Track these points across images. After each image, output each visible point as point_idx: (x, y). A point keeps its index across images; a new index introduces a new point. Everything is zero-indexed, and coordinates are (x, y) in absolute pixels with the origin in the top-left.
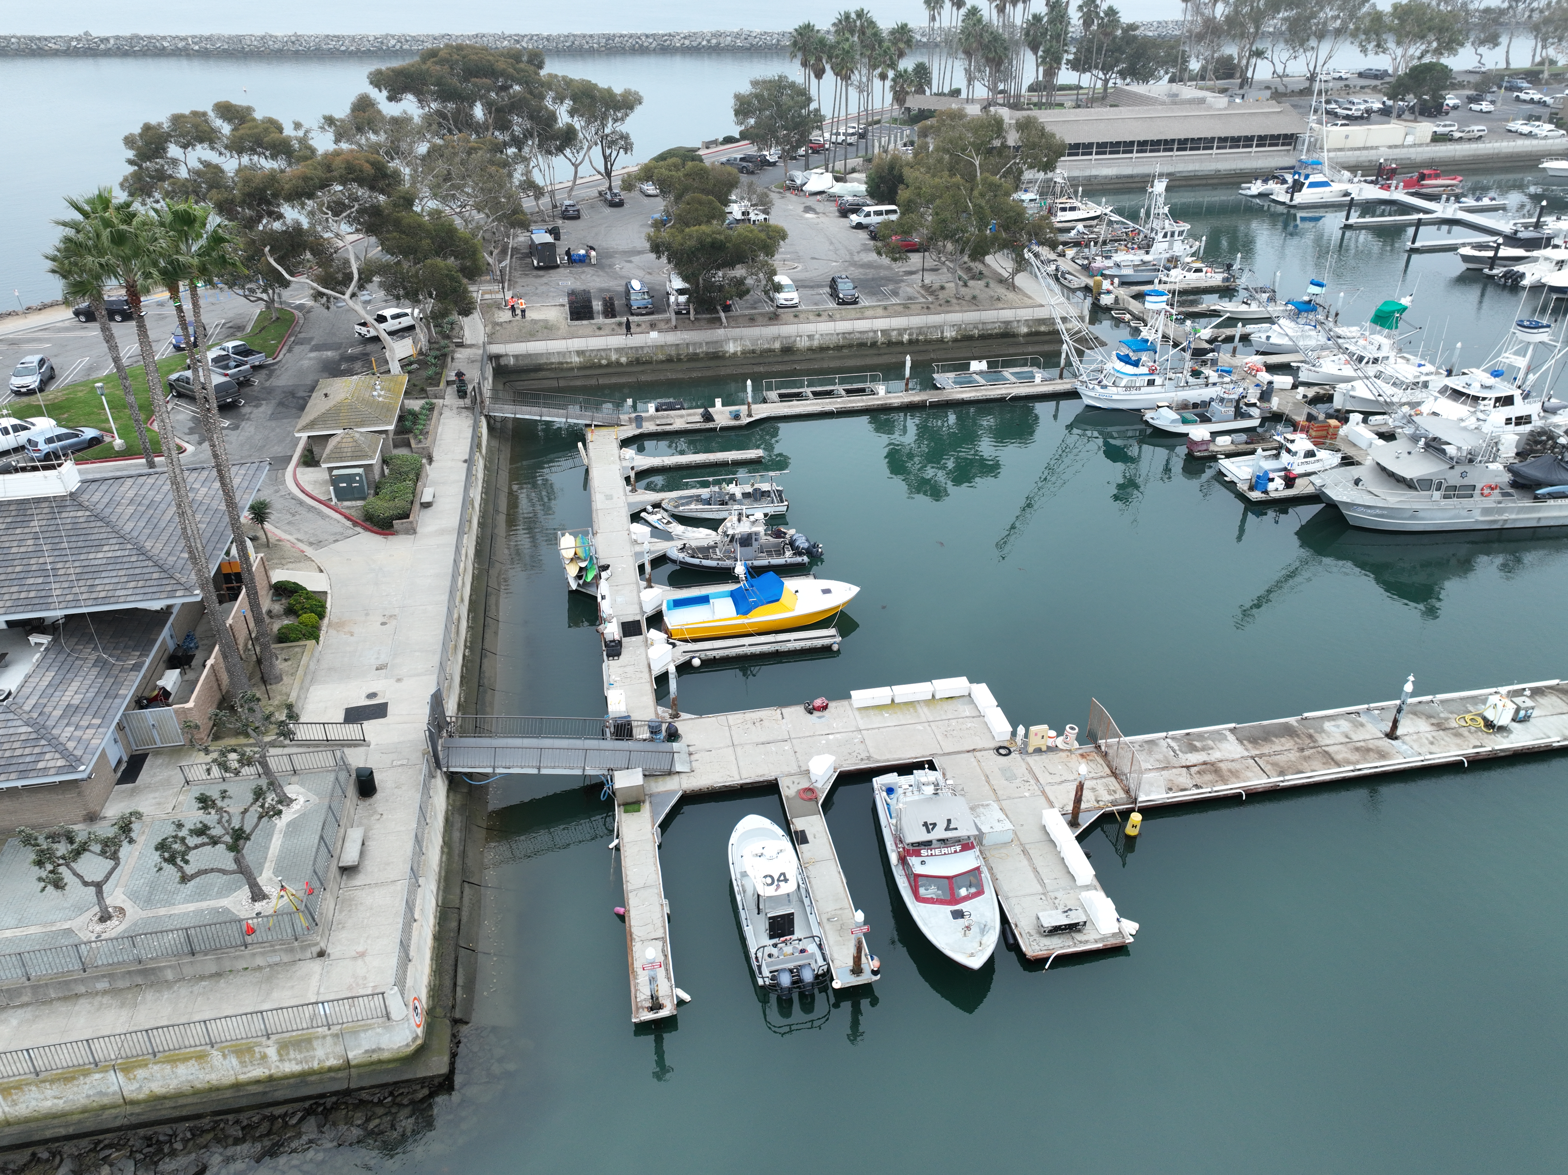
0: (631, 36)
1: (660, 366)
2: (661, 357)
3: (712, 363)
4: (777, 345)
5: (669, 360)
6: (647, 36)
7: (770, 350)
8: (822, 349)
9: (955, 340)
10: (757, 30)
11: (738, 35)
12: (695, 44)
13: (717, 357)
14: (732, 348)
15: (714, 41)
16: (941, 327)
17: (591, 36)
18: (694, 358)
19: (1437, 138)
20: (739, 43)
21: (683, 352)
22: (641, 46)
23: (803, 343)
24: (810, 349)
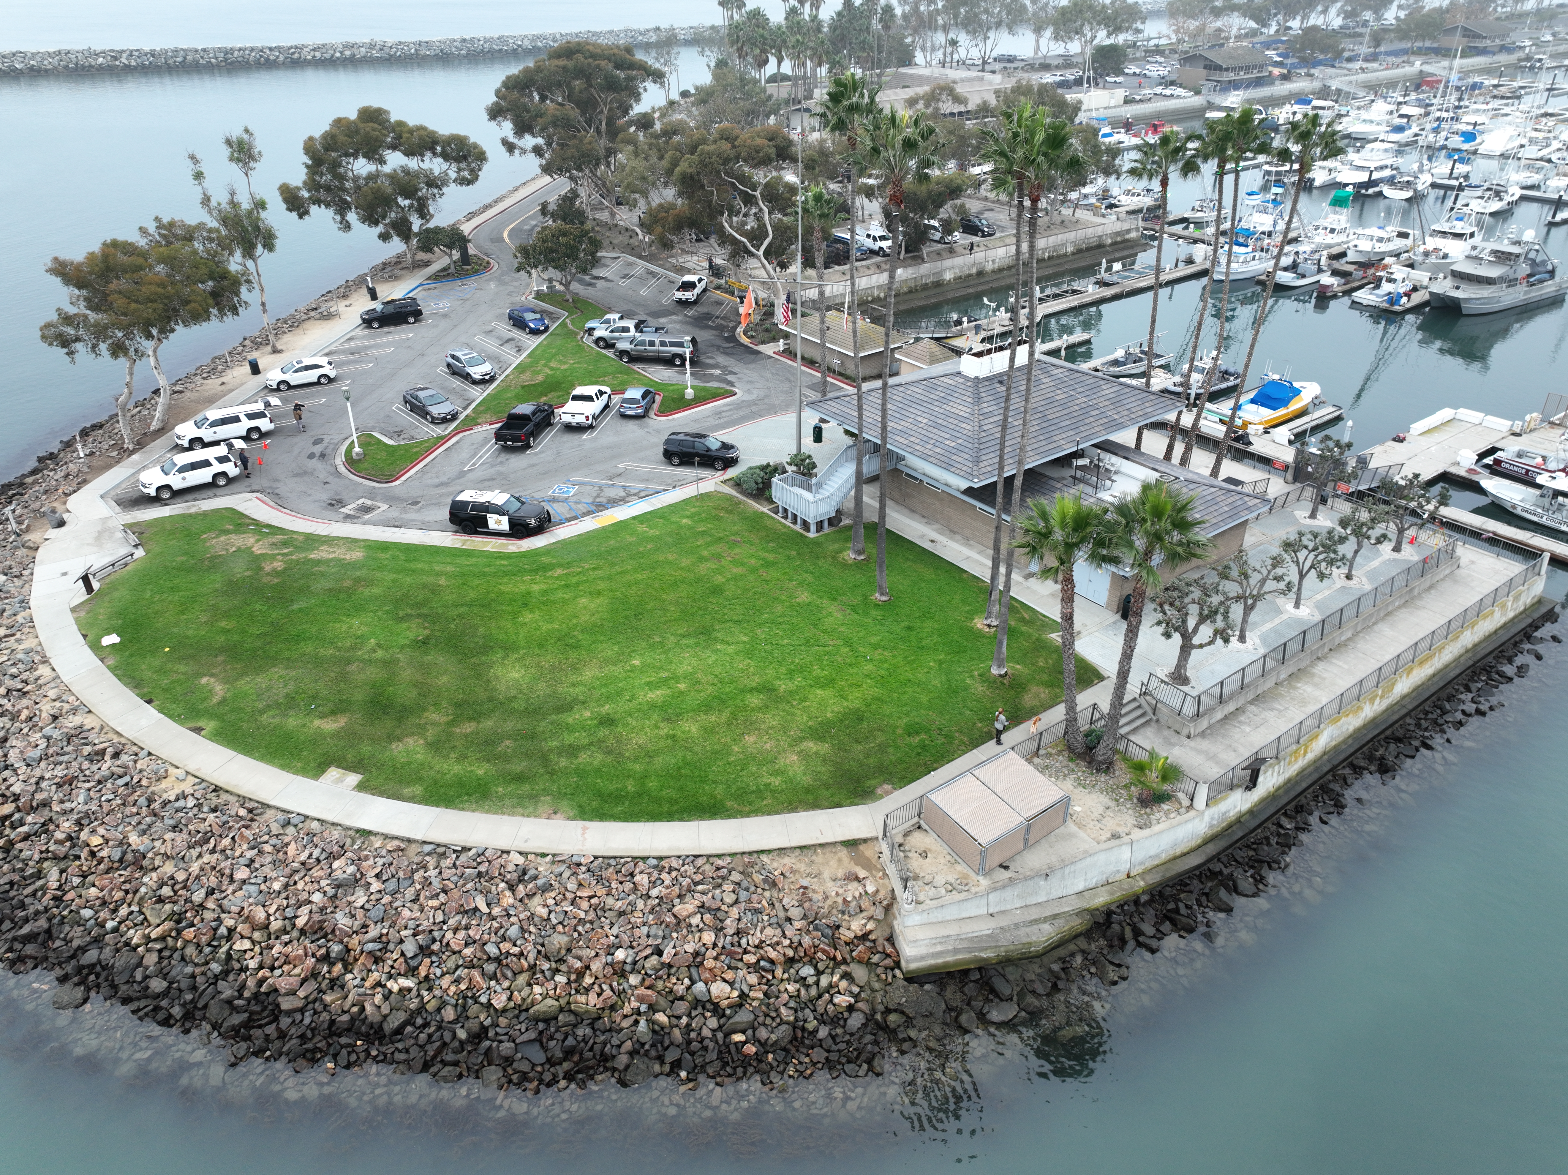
0: (252, 50)
1: (906, 297)
2: (906, 290)
3: (938, 290)
4: (974, 271)
5: (910, 292)
6: (271, 49)
7: (970, 275)
8: (1000, 270)
9: (1073, 254)
10: (390, 40)
11: (372, 46)
12: (327, 56)
13: (938, 284)
14: (948, 276)
15: (348, 53)
16: (1064, 245)
17: (204, 50)
18: (925, 287)
19: (1127, 101)
20: (375, 54)
21: (919, 283)
22: (267, 59)
23: (989, 267)
24: (993, 271)
